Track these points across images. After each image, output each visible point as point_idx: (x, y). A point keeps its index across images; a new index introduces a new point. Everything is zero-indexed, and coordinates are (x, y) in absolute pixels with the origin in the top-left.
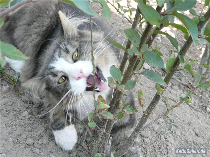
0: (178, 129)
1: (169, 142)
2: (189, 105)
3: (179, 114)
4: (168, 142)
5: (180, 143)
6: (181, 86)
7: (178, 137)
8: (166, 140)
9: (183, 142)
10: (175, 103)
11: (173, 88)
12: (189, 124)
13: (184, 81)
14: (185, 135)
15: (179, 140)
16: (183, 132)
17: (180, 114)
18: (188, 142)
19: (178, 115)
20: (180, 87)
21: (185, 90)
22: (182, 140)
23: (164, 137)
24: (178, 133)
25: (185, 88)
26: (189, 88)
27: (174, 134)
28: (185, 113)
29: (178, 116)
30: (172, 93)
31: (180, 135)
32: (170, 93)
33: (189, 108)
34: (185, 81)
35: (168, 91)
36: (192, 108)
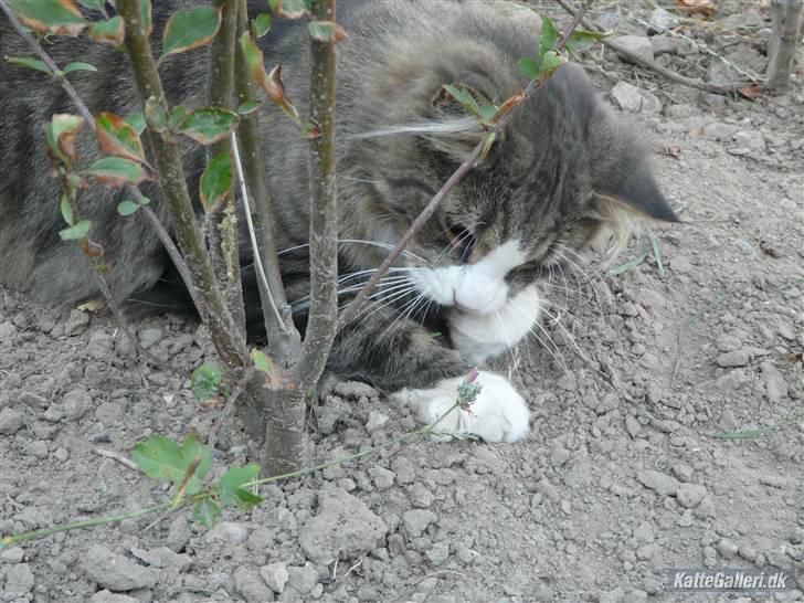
0: (683, 251)
1: (633, 302)
2: (741, 156)
3: (684, 195)
4: (629, 304)
5: (693, 299)
6: (708, 100)
7: (684, 278)
8: (619, 295)
9: (706, 290)
10: (671, 159)
11: (671, 115)
12: (736, 221)
13: (720, 76)
14: (713, 263)
15: (686, 288)
16: (704, 256)
17: (690, 195)
18: (729, 287)
19: (682, 199)
20: (705, 106)
21: (729, 111)
22: (703, 283)
23: (611, 289)
24: (681, 262)
25: (731, 102)
26: (745, 98)
27: (662, 270)
28: (718, 188)
29: (678, 201)
30: (665, 130)
31: (689, 267)
32: (657, 131)
33: (738, 169)
34: (726, 76)
35: (648, 127)
36: (753, 165)
